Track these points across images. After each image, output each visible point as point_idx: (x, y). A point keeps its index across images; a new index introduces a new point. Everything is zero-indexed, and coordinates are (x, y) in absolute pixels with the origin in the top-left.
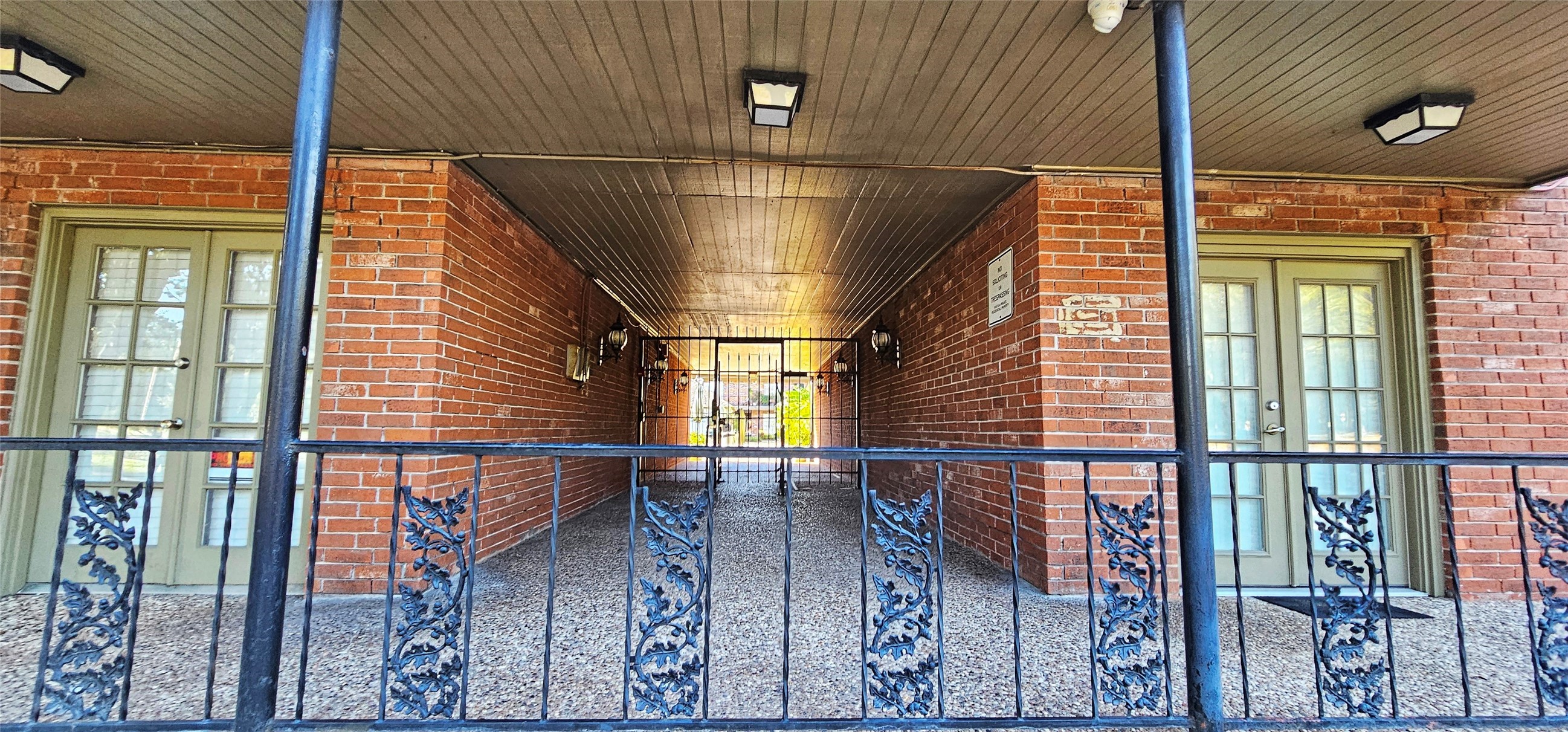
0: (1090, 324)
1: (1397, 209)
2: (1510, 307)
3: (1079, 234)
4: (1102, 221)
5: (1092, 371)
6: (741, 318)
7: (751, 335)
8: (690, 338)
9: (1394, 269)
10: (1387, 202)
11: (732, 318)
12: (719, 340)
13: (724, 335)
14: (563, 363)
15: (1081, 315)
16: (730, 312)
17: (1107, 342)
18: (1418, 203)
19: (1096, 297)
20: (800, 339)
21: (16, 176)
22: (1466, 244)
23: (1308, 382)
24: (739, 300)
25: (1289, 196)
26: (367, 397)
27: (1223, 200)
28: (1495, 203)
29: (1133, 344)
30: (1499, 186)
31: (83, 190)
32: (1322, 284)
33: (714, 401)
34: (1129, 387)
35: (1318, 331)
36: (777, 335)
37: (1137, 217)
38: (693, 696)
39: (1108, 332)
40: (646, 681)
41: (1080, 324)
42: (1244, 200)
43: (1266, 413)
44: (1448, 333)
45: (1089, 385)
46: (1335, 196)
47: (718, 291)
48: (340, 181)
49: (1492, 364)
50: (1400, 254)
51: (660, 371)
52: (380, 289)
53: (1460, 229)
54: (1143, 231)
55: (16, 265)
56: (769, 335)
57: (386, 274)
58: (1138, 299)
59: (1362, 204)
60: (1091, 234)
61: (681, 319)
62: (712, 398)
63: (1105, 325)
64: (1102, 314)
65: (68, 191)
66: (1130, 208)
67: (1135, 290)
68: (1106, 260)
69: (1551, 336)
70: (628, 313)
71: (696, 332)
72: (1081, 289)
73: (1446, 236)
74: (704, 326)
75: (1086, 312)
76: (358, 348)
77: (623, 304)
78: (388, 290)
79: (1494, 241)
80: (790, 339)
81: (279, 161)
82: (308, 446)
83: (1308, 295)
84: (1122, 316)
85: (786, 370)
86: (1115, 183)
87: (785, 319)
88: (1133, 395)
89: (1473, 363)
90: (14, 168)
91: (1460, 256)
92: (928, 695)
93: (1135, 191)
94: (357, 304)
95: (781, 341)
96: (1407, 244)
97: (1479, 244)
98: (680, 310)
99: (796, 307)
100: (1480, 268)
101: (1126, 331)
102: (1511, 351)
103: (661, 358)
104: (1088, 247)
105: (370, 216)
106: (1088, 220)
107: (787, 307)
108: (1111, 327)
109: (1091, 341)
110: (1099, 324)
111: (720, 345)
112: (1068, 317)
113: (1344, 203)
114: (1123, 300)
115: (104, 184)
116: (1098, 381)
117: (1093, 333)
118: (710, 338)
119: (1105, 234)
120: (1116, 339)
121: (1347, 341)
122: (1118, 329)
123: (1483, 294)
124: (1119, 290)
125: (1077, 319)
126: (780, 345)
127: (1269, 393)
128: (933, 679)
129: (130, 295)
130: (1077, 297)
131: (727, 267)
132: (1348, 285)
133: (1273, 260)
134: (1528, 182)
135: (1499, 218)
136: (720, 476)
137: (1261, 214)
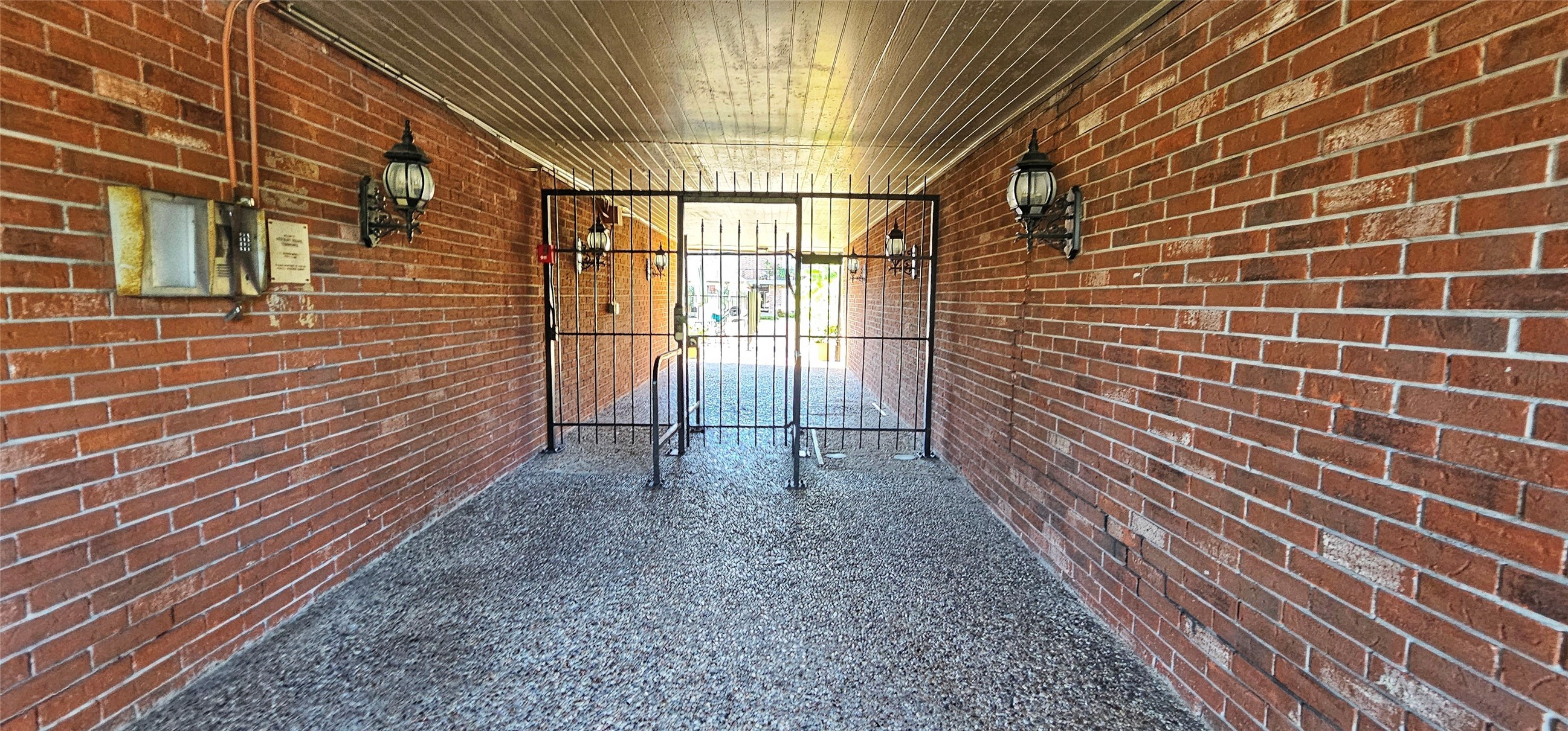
6: (725, 150)
8: (632, 193)
12: (685, 197)
20: (831, 195)
33: (678, 307)
36: (789, 188)
51: (598, 251)
56: (776, 188)
80: (812, 195)
85: (805, 251)
87: (805, 154)
95: (796, 198)
99: (825, 126)
107: (809, 125)
111: (686, 205)
118: (668, 193)
126: (793, 207)
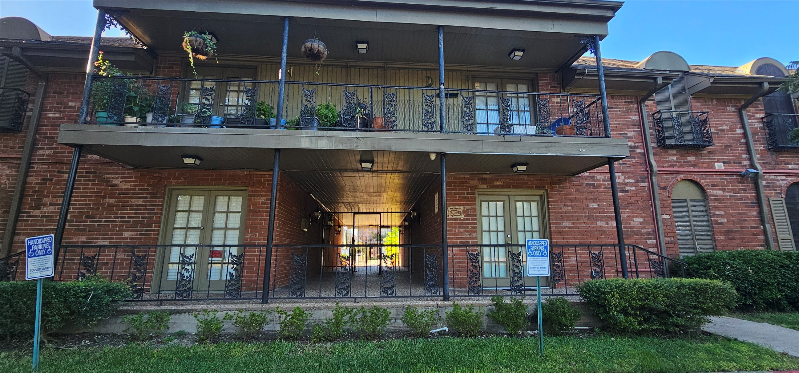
0: (455, 214)
1: (539, 182)
2: (570, 208)
3: (452, 190)
4: (458, 186)
5: (456, 227)
6: (364, 205)
7: (368, 211)
8: (343, 213)
9: (542, 197)
10: (536, 180)
11: (360, 205)
12: (355, 213)
13: (357, 211)
14: (300, 225)
15: (453, 212)
16: (359, 203)
17: (460, 219)
18: (544, 180)
19: (457, 207)
20: (390, 212)
21: (161, 177)
22: (558, 191)
23: (519, 229)
24: (362, 200)
25: (509, 179)
26: (257, 237)
27: (491, 180)
28: (566, 180)
29: (467, 220)
30: (566, 175)
31: (179, 181)
32: (523, 201)
33: (353, 238)
34: (466, 231)
35: (522, 215)
36: (378, 211)
37: (468, 185)
38: (348, 292)
39: (460, 216)
40: (339, 289)
41: (452, 214)
42: (497, 180)
43: (507, 238)
44: (553, 215)
45: (455, 231)
46: (522, 179)
47: (355, 197)
48: (250, 178)
49: (564, 224)
50: (542, 194)
51: (330, 226)
52: (261, 207)
53: (556, 187)
54: (470, 189)
55: (161, 202)
56: (375, 211)
57: (263, 203)
58: (468, 207)
59: (529, 181)
60: (456, 190)
61: (339, 205)
62: (352, 237)
63: (459, 214)
64: (459, 212)
65: (175, 181)
66: (466, 183)
67: (467, 205)
68: (459, 197)
69: (581, 216)
70: (319, 203)
71: (345, 210)
72: (453, 205)
73: (552, 189)
74: (349, 207)
75: (454, 211)
76: (255, 223)
77: (318, 201)
78: (263, 207)
79: (565, 190)
80: (383, 212)
81: (233, 172)
82: (274, 246)
83: (519, 205)
84: (464, 212)
85: (382, 225)
86: (462, 176)
87: (381, 205)
88: (467, 233)
89: (560, 224)
90: (160, 175)
91: (556, 194)
92: (393, 292)
93: (467, 177)
94: (255, 211)
95: (380, 213)
96: (544, 191)
97: (561, 191)
98: (340, 203)
100: (562, 197)
101: (465, 216)
102: (570, 220)
103: (331, 220)
104: (455, 193)
105: (258, 187)
106: (454, 186)
108: (461, 215)
109: (456, 219)
110: (458, 214)
111: (355, 215)
112: (449, 212)
113: (524, 180)
114: (464, 207)
115: (185, 179)
116: (457, 230)
117: (456, 217)
118: (351, 213)
119: (459, 190)
120: (462, 218)
121: (522, 218)
122: (463, 216)
123: (563, 204)
124: (463, 205)
125: (452, 213)
126: (379, 215)
127: (508, 232)
128: (394, 289)
129: (187, 209)
130: (452, 207)
131: (357, 191)
132: (530, 202)
133: (509, 195)
134: (573, 175)
135: (567, 184)
136: (355, 270)
137: (502, 184)
